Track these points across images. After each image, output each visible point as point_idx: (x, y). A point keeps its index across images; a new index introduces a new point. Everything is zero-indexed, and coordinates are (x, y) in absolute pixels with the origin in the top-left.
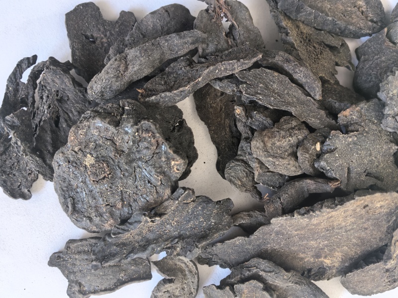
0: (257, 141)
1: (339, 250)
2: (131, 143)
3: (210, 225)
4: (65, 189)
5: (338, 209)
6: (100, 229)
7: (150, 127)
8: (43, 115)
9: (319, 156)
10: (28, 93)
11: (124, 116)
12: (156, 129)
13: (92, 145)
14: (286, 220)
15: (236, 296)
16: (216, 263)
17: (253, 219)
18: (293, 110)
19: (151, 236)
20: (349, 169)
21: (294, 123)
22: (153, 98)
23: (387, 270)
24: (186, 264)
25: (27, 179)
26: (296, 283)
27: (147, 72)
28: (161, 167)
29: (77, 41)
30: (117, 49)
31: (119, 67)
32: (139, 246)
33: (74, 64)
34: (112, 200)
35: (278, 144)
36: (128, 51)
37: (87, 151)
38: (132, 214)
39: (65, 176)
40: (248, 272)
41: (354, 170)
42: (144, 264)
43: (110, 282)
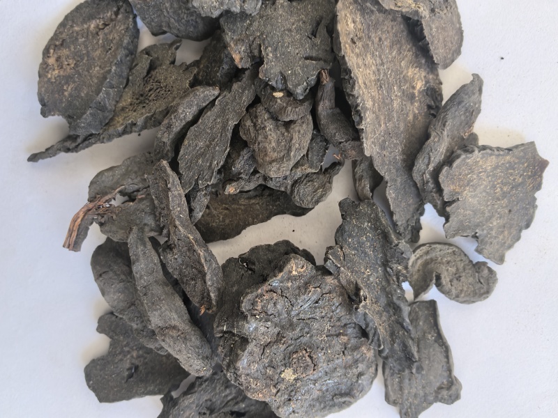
0: (270, 170)
1: (405, 72)
2: (269, 323)
3: (371, 228)
4: (322, 405)
5: (355, 75)
6: (372, 363)
7: (249, 300)
9: (289, 94)
11: (235, 331)
12: (252, 292)
13: (270, 372)
14: (367, 139)
15: (458, 199)
16: (418, 221)
17: (365, 174)
18: (232, 124)
19: (383, 301)
20: (307, 58)
21: (249, 123)
22: (212, 295)
23: (433, 11)
24: (418, 258)
26: (444, 125)
27: (179, 303)
28: (299, 288)
29: (135, 389)
30: (147, 338)
31: (172, 337)
32: (394, 315)
34: (338, 348)
35: (274, 144)
36: (153, 325)
37: (276, 377)
38: (355, 323)
39: (306, 404)
40: (430, 184)
41: (308, 52)
42: (417, 309)
43: (437, 352)
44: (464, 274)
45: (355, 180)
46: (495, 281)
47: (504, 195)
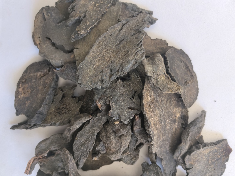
0: (112, 157)
1: (172, 110)
14: (154, 147)
15: (192, 168)
18: (96, 132)
20: (129, 108)
21: (104, 134)
26: (188, 135)
35: (114, 145)
40: (180, 160)
41: (130, 105)
47: (212, 163)
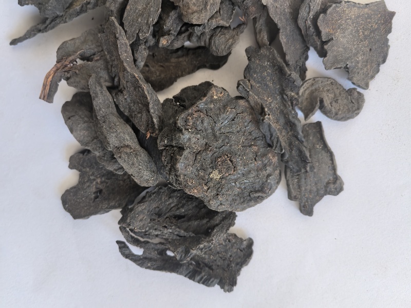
0: (192, 19)
2: (199, 136)
3: (270, 66)
4: (242, 200)
6: (277, 167)
7: (183, 118)
8: (173, 233)
10: (153, 248)
11: (174, 144)
13: (201, 173)
15: (332, 39)
16: (304, 64)
17: (263, 28)
19: (282, 121)
22: (155, 120)
24: (306, 90)
25: (234, 243)
27: (130, 130)
28: (219, 109)
29: (100, 206)
30: (108, 162)
31: (127, 153)
32: (291, 131)
33: (124, 205)
34: (251, 155)
36: (112, 147)
37: (207, 178)
39: (230, 199)
40: (311, 29)
42: (307, 129)
43: (324, 156)
44: (340, 98)
45: (255, 34)
46: (363, 101)
47: (366, 37)
